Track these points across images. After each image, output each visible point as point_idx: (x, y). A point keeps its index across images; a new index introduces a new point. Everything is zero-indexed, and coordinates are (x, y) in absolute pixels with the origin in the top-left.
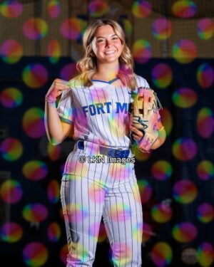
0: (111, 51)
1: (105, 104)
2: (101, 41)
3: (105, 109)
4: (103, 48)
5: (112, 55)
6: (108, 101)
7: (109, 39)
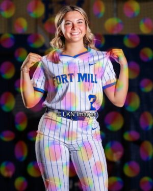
0: (76, 32)
1: (69, 75)
2: (69, 24)
3: (68, 79)
4: (70, 30)
5: (77, 36)
6: (71, 73)
7: (75, 22)
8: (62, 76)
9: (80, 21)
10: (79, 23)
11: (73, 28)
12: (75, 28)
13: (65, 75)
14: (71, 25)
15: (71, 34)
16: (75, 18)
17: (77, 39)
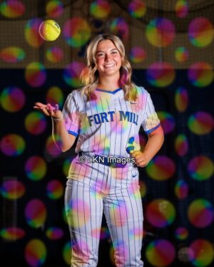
0: (111, 64)
1: (109, 113)
2: (101, 55)
3: (109, 117)
4: (102, 61)
5: (112, 68)
6: (111, 110)
7: (109, 53)
8: (101, 114)
9: (115, 51)
10: (113, 53)
11: (106, 59)
12: (109, 60)
13: (105, 114)
14: (103, 56)
15: (104, 66)
16: (108, 48)
17: (112, 72)
